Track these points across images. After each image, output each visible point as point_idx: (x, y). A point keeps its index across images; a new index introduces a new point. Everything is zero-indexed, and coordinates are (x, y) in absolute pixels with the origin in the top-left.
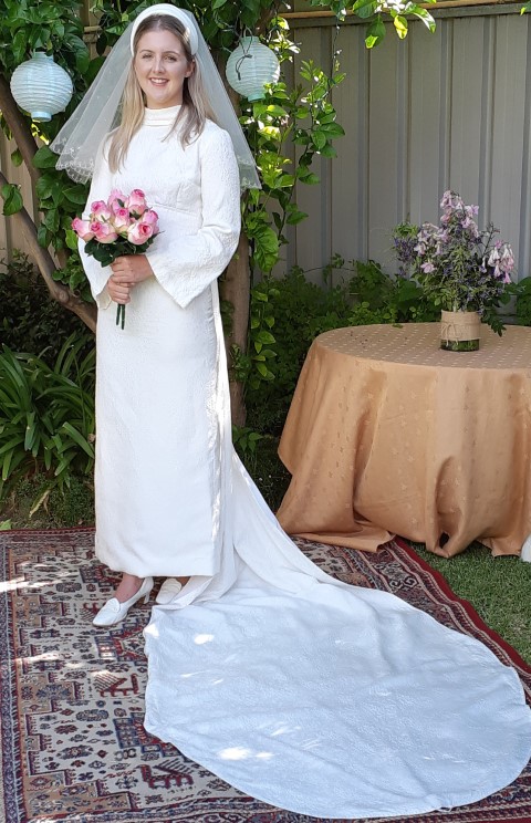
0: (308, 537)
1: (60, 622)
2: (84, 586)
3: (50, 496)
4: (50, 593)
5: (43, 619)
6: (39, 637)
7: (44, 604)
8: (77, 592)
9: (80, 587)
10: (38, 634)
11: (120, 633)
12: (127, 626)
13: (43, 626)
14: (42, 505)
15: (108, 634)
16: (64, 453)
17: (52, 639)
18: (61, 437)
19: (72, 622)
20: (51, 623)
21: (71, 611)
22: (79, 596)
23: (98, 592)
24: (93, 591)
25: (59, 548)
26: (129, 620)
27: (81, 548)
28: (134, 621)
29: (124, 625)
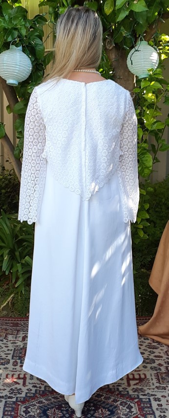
0: (156, 338)
2: (12, 361)
3: (13, 298)
8: (6, 366)
9: (8, 362)
11: (22, 399)
12: (28, 395)
14: (9, 302)
15: (14, 400)
16: (23, 274)
18: (22, 264)
22: (6, 368)
23: (18, 367)
24: (15, 366)
25: (9, 331)
26: (31, 390)
27: (22, 333)
28: (33, 391)
29: (27, 393)
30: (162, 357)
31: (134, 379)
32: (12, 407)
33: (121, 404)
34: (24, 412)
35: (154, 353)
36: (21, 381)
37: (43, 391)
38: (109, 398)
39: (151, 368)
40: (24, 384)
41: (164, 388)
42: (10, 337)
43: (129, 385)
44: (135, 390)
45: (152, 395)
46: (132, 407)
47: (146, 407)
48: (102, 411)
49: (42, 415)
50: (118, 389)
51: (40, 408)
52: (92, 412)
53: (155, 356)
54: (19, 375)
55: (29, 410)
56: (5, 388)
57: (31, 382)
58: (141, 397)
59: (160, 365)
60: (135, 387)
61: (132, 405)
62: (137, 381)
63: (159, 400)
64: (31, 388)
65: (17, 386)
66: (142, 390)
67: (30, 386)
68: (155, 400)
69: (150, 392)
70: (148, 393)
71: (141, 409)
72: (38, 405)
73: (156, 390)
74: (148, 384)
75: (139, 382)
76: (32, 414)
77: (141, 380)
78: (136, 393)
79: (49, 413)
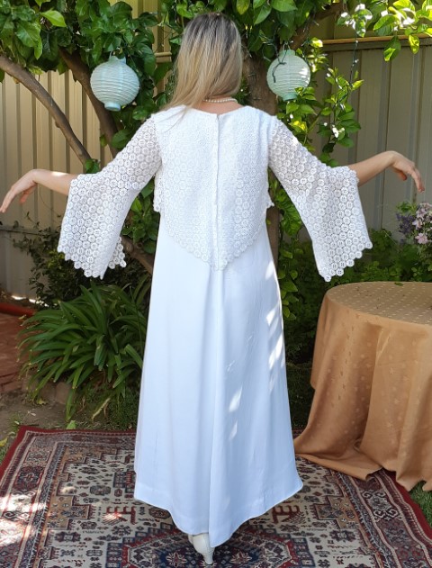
1: (84, 526)
2: (113, 490)
3: (109, 403)
4: (84, 495)
5: (70, 521)
6: (61, 540)
7: (75, 505)
8: (106, 496)
9: (108, 491)
10: (61, 537)
11: (131, 540)
12: (139, 535)
13: (69, 528)
14: (103, 409)
15: (120, 541)
17: (72, 543)
18: (122, 356)
19: (94, 525)
20: (76, 526)
21: (95, 515)
22: (106, 499)
23: (122, 498)
24: (119, 496)
25: (106, 450)
26: (142, 528)
27: (123, 451)
28: (146, 530)
29: (137, 533)
30: (319, 483)
31: (282, 513)
32: (118, 551)
33: (266, 547)
34: (135, 557)
35: (308, 478)
36: (128, 517)
37: (159, 530)
38: (250, 539)
39: (306, 498)
40: (133, 521)
41: (324, 525)
42: (108, 458)
43: (276, 521)
44: (285, 528)
45: (308, 534)
46: (281, 550)
47: (300, 551)
48: (240, 556)
49: (159, 561)
50: (261, 526)
51: (156, 552)
52: (227, 558)
53: (310, 483)
54: (125, 508)
55: (142, 554)
56: (107, 525)
57: (142, 517)
58: (293, 536)
59: (317, 494)
60: (285, 524)
61: (282, 547)
62: (287, 517)
63: (318, 541)
64: (143, 526)
65: (123, 523)
66: (294, 528)
67: (141, 524)
68: (313, 540)
69: (306, 530)
70: (303, 532)
71: (294, 553)
72: (153, 548)
73: (313, 527)
74: (302, 520)
75: (290, 518)
76: (146, 560)
77: (291, 514)
78: (286, 532)
79: (169, 558)
